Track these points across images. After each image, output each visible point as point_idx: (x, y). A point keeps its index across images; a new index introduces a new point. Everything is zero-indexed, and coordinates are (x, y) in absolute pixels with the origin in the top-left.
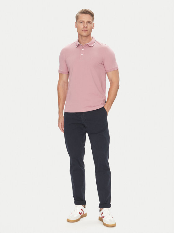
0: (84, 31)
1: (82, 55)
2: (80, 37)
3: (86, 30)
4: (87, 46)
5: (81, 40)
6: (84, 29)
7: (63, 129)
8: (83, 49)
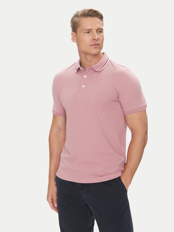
0: (94, 46)
1: (83, 86)
2: (83, 55)
3: (97, 44)
4: (92, 71)
5: (84, 61)
6: (94, 43)
7: (56, 205)
8: (85, 77)
